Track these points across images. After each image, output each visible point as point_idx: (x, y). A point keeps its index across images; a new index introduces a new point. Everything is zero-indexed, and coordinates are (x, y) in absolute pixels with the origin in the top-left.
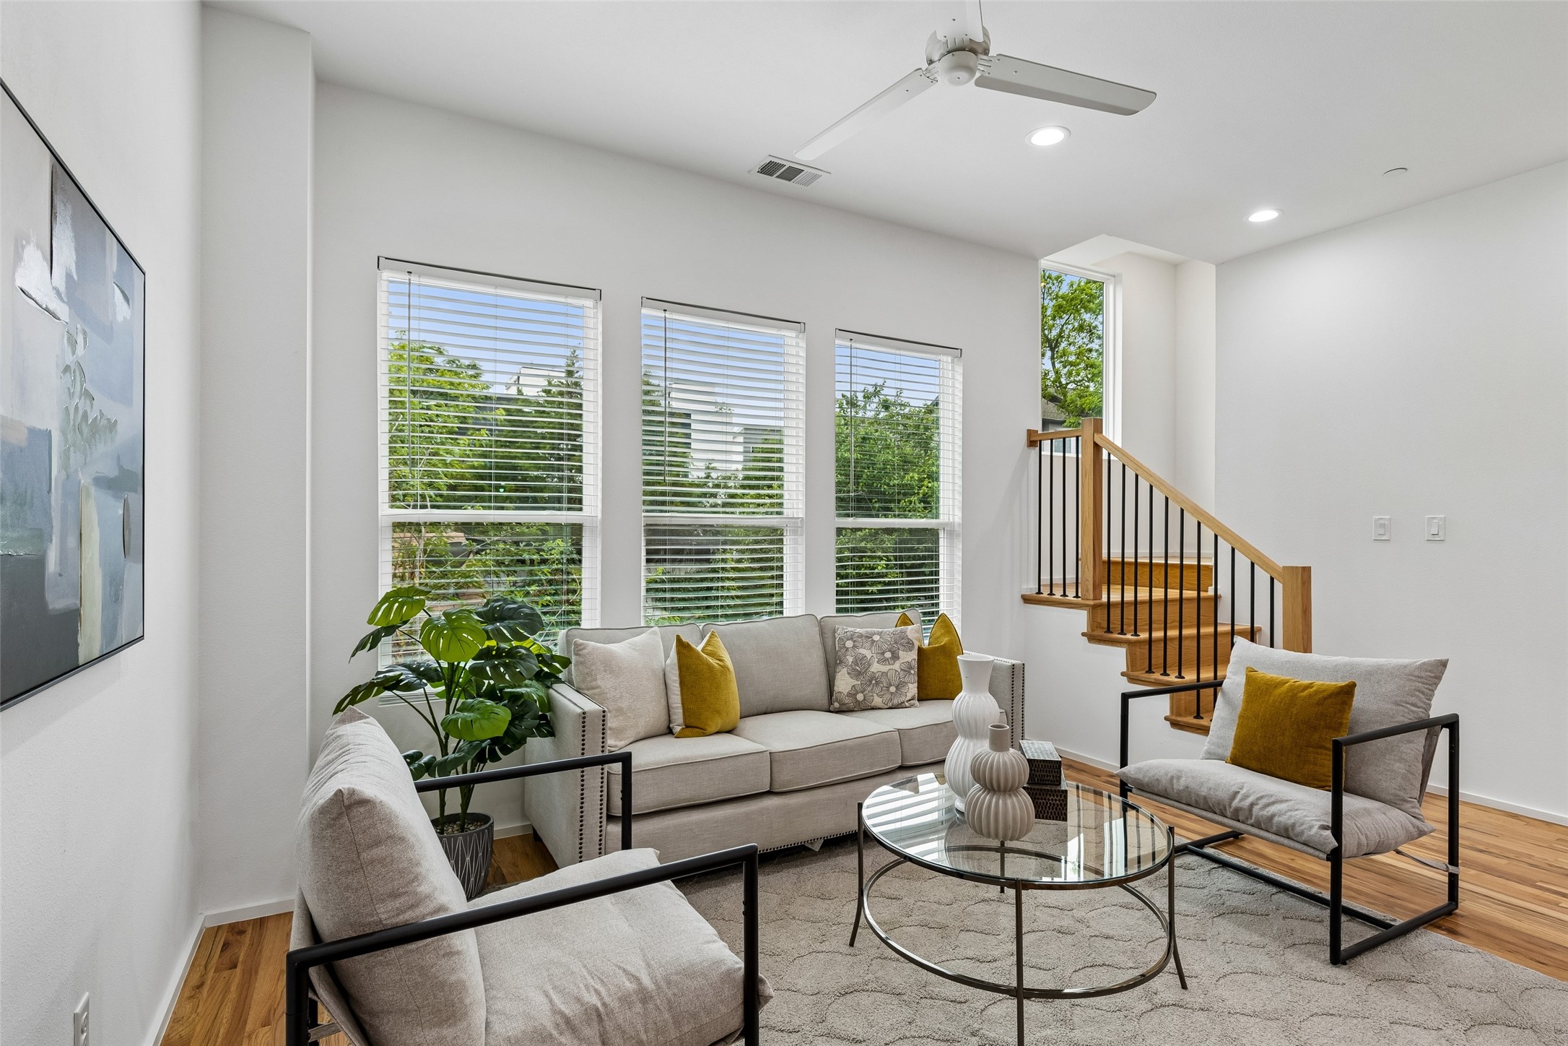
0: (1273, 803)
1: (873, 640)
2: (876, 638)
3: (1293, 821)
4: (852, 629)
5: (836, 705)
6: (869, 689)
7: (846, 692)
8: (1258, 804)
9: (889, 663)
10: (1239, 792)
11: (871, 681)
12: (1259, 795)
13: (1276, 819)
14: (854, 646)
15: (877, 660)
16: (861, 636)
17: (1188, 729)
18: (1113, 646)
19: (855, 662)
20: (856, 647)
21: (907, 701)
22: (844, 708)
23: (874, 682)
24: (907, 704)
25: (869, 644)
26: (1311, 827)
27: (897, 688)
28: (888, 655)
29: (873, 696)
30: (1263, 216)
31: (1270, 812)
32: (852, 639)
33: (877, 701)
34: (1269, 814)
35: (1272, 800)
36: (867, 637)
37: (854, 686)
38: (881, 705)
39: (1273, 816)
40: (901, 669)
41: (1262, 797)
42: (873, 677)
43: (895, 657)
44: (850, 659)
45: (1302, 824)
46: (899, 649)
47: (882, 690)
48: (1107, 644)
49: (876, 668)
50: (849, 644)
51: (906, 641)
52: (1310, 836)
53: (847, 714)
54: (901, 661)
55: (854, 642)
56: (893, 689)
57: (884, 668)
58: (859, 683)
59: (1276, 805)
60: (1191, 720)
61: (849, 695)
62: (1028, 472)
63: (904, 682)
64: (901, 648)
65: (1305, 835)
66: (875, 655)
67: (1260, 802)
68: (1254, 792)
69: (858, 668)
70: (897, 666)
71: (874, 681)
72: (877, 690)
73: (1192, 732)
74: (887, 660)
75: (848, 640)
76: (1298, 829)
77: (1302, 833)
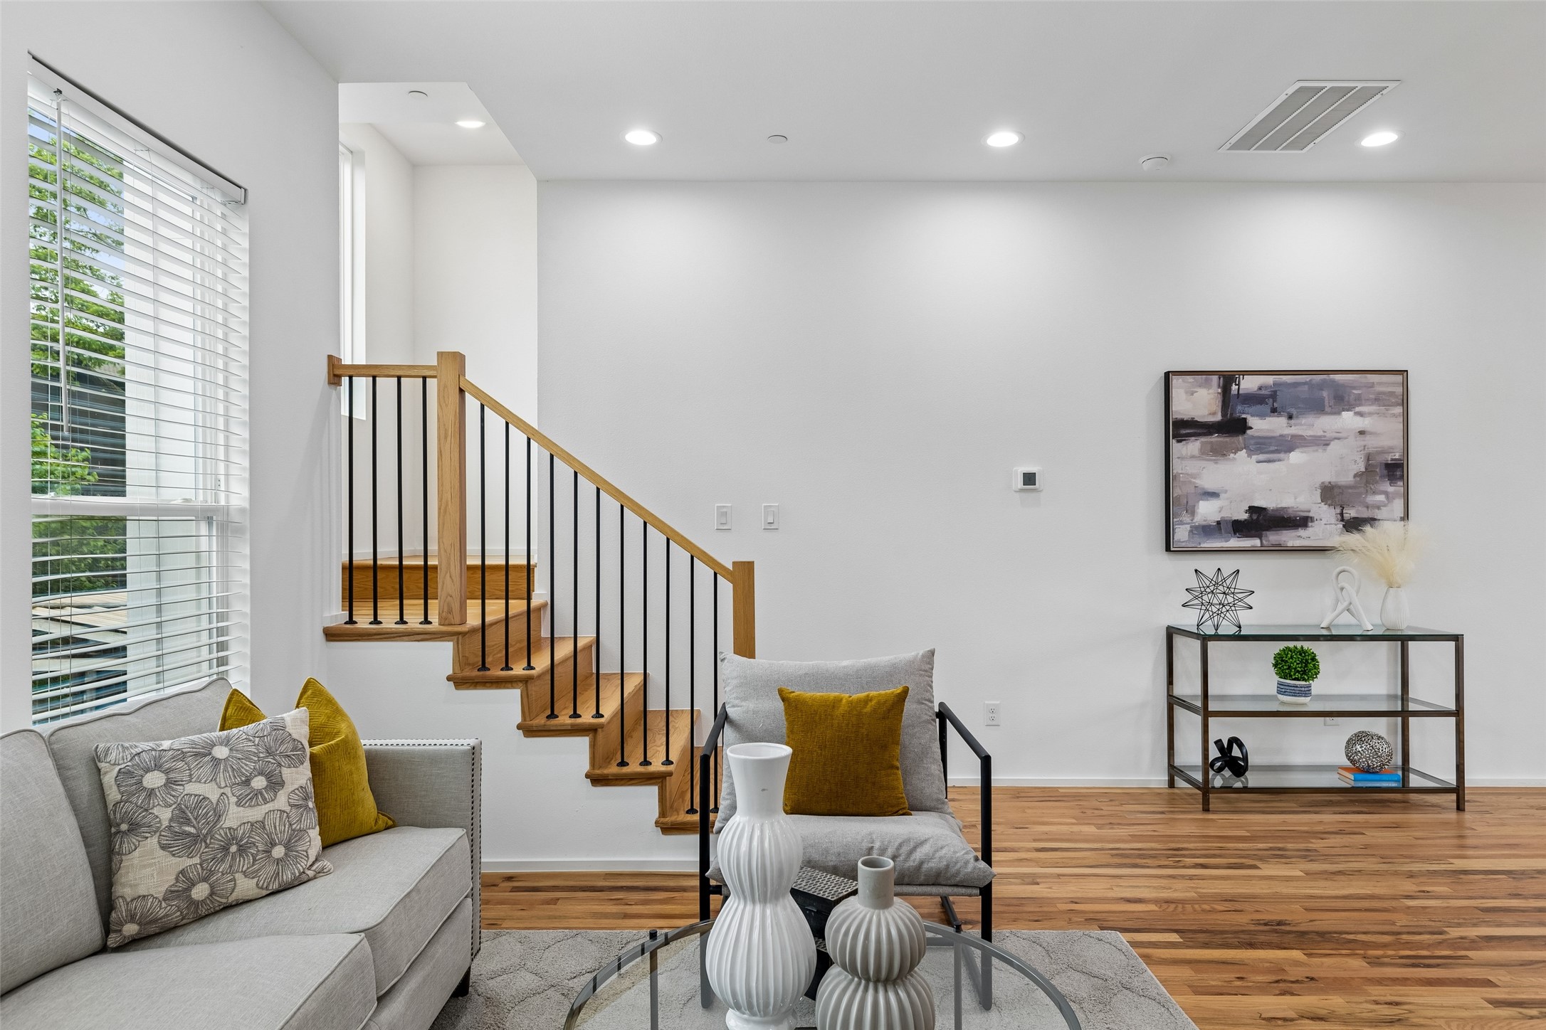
0: (915, 848)
1: (214, 759)
2: (221, 752)
3: (945, 863)
4: (152, 744)
5: (131, 929)
6: (224, 867)
7: (160, 892)
8: (900, 855)
9: (264, 799)
10: (872, 847)
11: (225, 849)
12: (897, 844)
13: (925, 866)
14: (170, 783)
15: (234, 799)
16: (181, 755)
17: (618, 782)
18: (500, 688)
19: (182, 816)
20: (175, 782)
21: (309, 869)
22: (153, 929)
23: (234, 849)
24: (311, 873)
25: (206, 770)
26: (967, 863)
27: (288, 847)
28: (259, 783)
29: (234, 880)
30: (641, 137)
31: (917, 860)
32: (158, 767)
33: (246, 887)
34: (916, 863)
35: (912, 844)
36: (196, 755)
37: (182, 872)
38: (254, 892)
39: (922, 863)
40: (292, 806)
41: (900, 845)
42: (232, 838)
43: (275, 784)
44: (165, 815)
45: (956, 863)
46: (280, 765)
47: (255, 860)
48: (490, 688)
49: (236, 817)
50: (154, 780)
51: (290, 746)
52: (967, 873)
53: (159, 941)
54: (289, 787)
55: (167, 772)
56: (278, 852)
57: (256, 813)
58: (197, 860)
59: (918, 850)
60: (613, 769)
61: (170, 895)
62: (329, 423)
63: (300, 830)
64: (284, 761)
65: (962, 873)
66: (228, 791)
67: (901, 851)
68: (890, 842)
69: (187, 829)
70: (281, 801)
71: (234, 846)
72: (245, 863)
73: (622, 785)
74: (259, 793)
75: (148, 770)
76: (953, 870)
77: (958, 872)
